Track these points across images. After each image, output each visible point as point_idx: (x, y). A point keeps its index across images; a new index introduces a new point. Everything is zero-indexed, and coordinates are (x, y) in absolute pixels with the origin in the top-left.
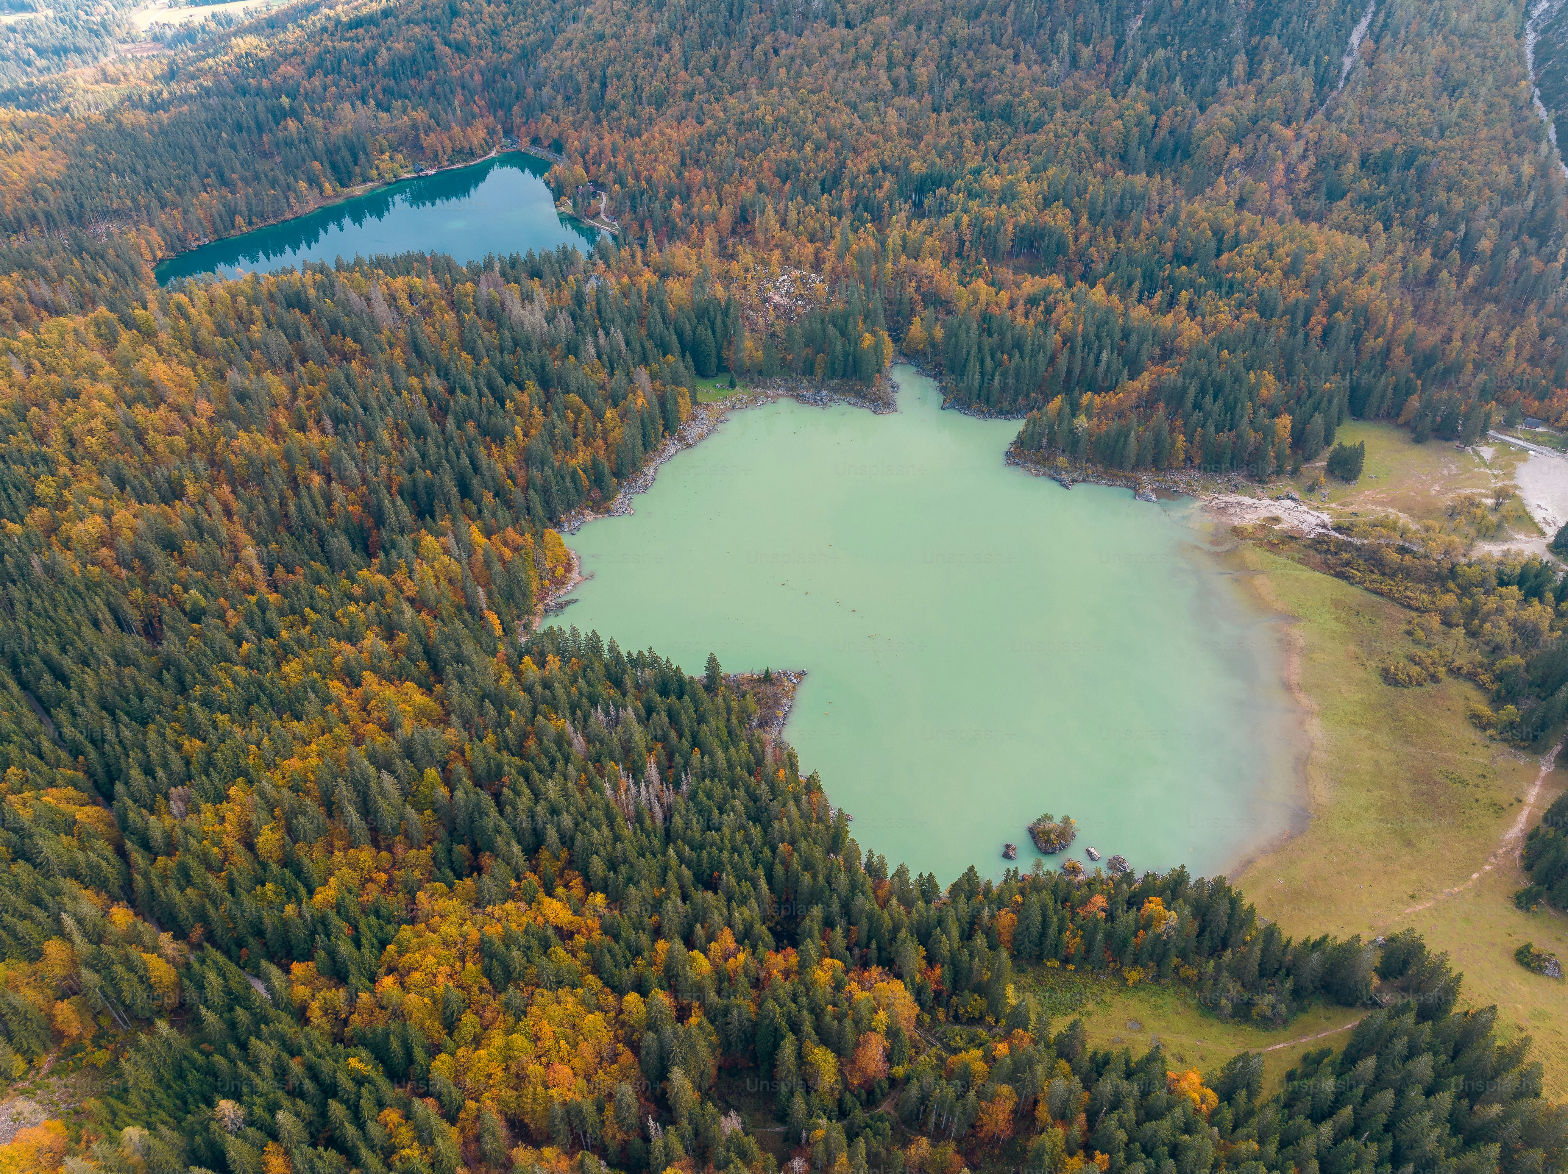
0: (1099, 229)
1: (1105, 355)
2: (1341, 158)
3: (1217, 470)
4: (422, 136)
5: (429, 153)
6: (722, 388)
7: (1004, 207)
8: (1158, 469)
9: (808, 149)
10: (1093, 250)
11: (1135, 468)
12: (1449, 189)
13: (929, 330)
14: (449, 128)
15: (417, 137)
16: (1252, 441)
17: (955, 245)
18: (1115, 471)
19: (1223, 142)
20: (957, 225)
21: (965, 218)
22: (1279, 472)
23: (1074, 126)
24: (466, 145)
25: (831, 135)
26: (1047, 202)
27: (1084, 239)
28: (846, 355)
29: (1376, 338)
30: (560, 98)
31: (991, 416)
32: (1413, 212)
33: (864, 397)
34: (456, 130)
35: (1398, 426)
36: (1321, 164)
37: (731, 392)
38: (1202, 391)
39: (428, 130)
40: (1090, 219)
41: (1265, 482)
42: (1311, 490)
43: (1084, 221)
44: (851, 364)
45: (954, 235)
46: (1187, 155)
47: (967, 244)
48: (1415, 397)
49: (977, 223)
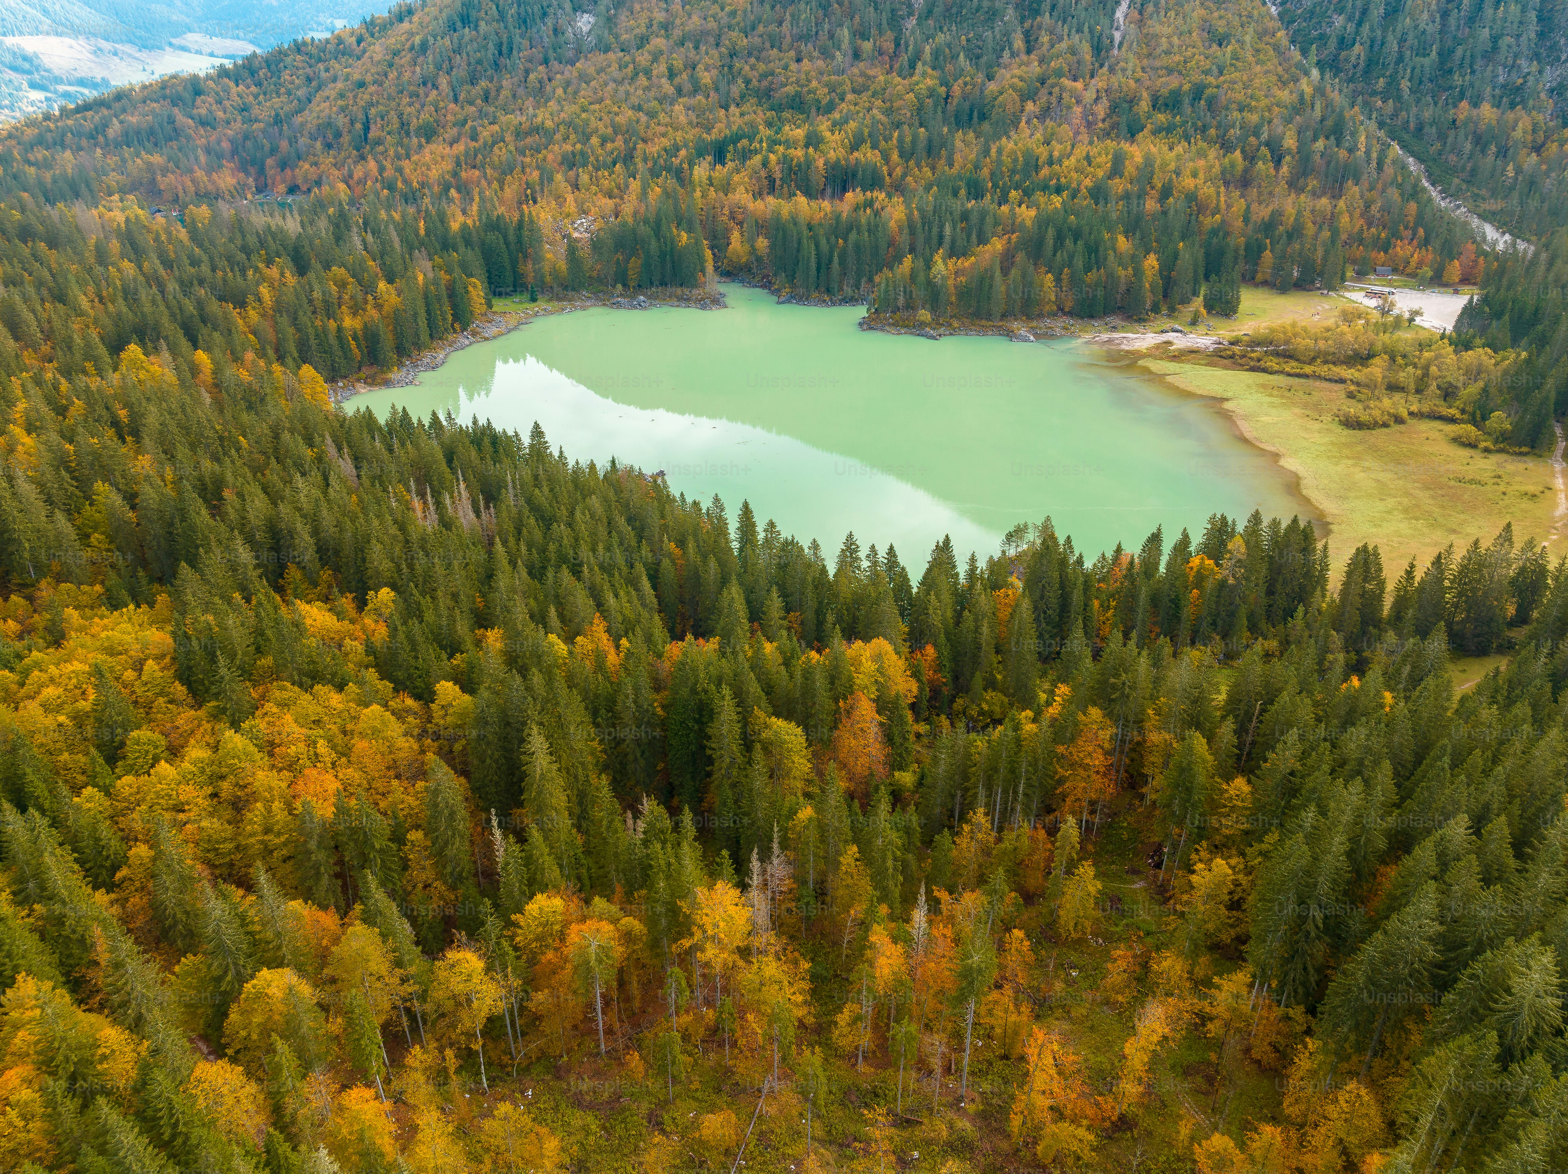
0: (912, 163)
1: (948, 230)
2: (1132, 101)
3: (1092, 317)
4: (159, 177)
5: (168, 196)
6: (521, 302)
7: (811, 150)
8: (1029, 318)
9: (595, 140)
10: (909, 179)
11: (1004, 316)
12: (1241, 110)
13: (752, 241)
14: (191, 171)
15: (153, 182)
16: (1123, 280)
17: (765, 182)
18: (984, 322)
19: (1017, 98)
20: (765, 164)
21: (772, 157)
22: (1156, 309)
23: (867, 105)
24: (210, 187)
25: (616, 129)
26: (854, 147)
27: (899, 171)
28: (663, 255)
29: (1213, 215)
30: (318, 145)
31: (834, 304)
32: (1212, 132)
33: (688, 300)
34: (200, 174)
35: (1257, 285)
36: (1114, 108)
37: (533, 305)
38: (1060, 239)
39: (165, 171)
40: (901, 156)
41: (1145, 320)
42: (1194, 323)
43: (895, 157)
44: (669, 265)
45: (763, 174)
46: (983, 117)
47: (778, 182)
48: (1267, 253)
49: (785, 160)
